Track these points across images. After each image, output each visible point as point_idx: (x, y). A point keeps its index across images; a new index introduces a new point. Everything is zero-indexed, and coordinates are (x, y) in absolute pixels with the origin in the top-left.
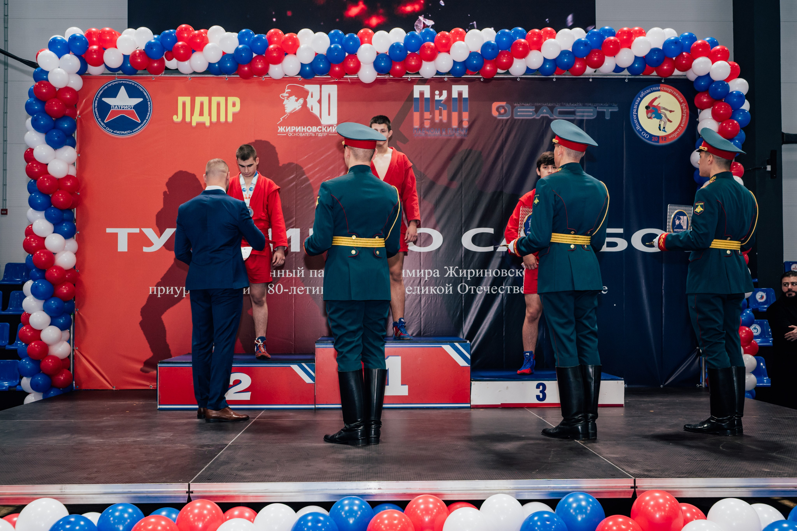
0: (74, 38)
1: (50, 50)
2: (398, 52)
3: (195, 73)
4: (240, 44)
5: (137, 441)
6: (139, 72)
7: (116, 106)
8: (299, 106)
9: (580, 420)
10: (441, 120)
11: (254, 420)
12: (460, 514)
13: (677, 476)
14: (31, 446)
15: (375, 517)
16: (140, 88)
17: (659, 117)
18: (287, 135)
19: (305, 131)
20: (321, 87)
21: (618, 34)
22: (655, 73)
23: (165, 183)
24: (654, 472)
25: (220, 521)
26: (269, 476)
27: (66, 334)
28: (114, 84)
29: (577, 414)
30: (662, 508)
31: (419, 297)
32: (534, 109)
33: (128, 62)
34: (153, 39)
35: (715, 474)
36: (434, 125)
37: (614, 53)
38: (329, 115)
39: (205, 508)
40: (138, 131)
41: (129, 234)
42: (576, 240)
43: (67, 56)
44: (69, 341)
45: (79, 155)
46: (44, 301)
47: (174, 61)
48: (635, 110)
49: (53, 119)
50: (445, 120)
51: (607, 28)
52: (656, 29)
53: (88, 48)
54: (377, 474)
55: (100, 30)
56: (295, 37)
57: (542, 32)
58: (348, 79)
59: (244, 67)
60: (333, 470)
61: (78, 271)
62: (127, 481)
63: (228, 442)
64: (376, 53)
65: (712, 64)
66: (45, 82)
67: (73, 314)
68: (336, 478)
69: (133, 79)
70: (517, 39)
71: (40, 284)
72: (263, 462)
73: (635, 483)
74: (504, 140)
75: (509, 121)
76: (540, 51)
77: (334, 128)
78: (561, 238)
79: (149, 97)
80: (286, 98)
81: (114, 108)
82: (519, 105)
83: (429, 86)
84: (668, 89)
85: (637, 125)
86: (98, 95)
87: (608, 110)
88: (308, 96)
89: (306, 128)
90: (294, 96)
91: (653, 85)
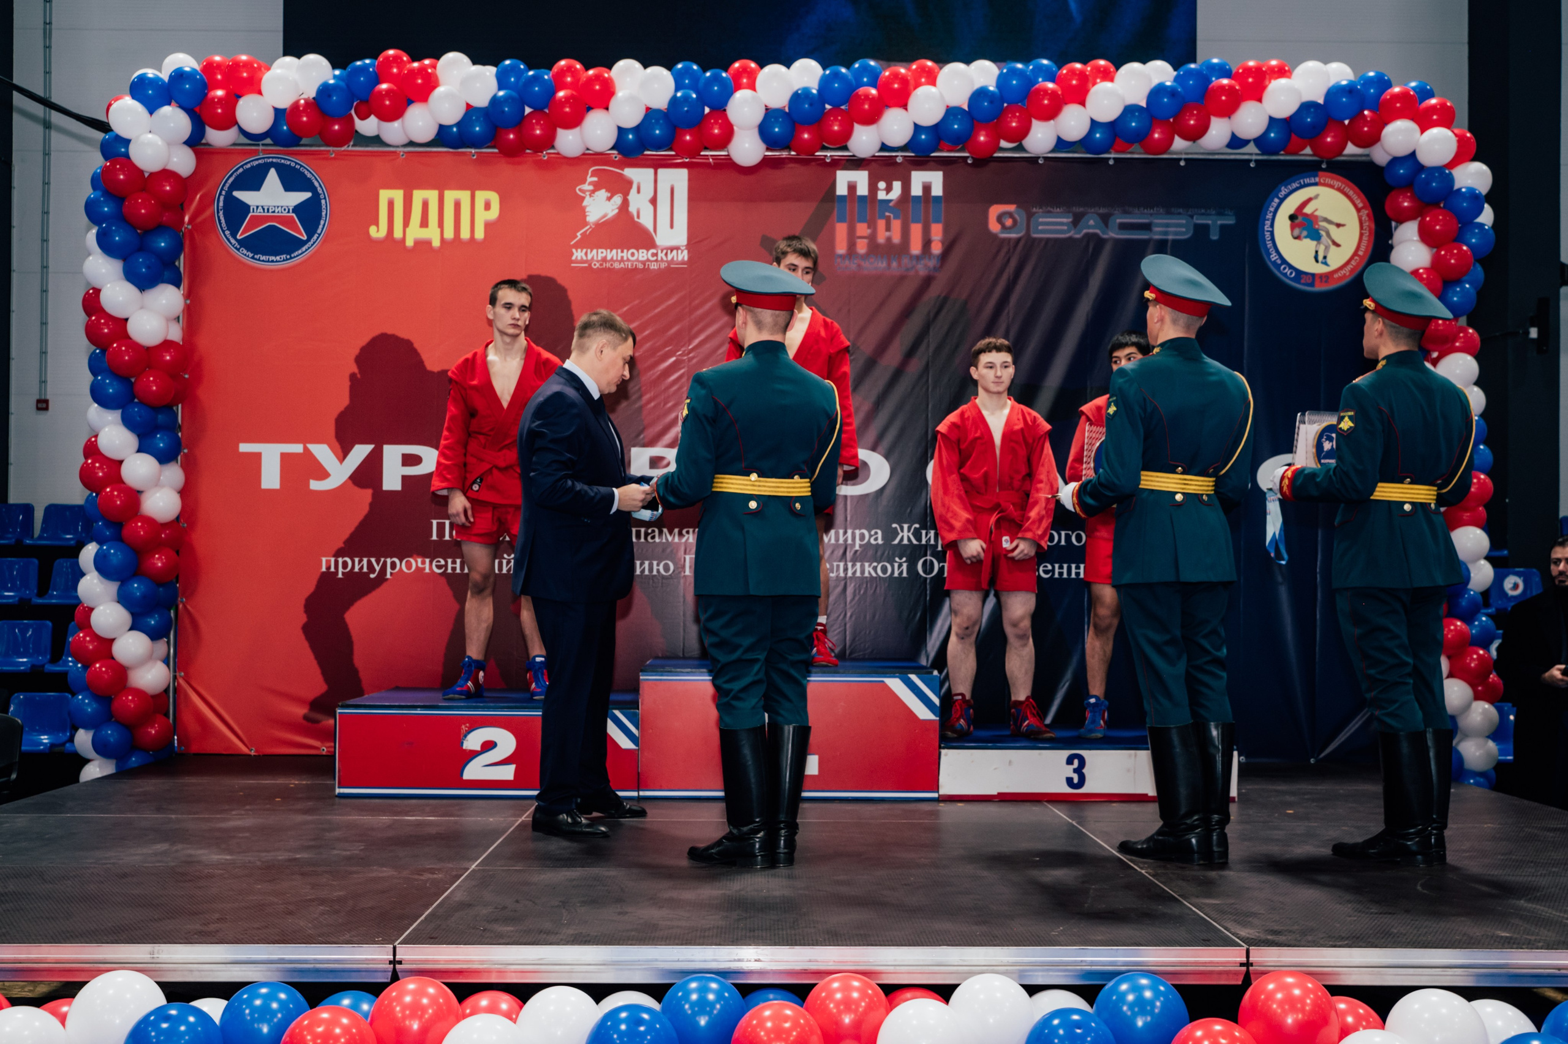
0: (179, 76)
1: (133, 98)
2: (807, 106)
3: (411, 144)
4: (500, 89)
5: (295, 859)
6: (304, 141)
7: (260, 208)
8: (613, 210)
9: (1197, 827)
10: (889, 239)
11: (523, 818)
12: (911, 1012)
13: (1331, 943)
14: (95, 867)
15: (748, 1014)
16: (306, 172)
17: (1315, 236)
18: (590, 265)
19: (625, 258)
20: (656, 174)
21: (1237, 73)
22: (1308, 150)
23: (353, 357)
24: (1285, 935)
25: (452, 1018)
26: (548, 933)
27: (161, 647)
28: (255, 163)
29: (1189, 814)
30: (1299, 1006)
31: (843, 583)
32: (1070, 220)
33: (284, 122)
34: (332, 76)
35: (1404, 940)
36: (875, 249)
37: (1228, 110)
38: (672, 226)
39: (424, 994)
40: (301, 256)
41: (284, 456)
42: (1187, 484)
43: (167, 110)
44: (166, 661)
45: (188, 302)
46: (118, 583)
47: (373, 120)
48: (1268, 223)
49: (139, 231)
50: (897, 239)
51: (1215, 61)
52: (1311, 65)
53: (206, 95)
54: (754, 931)
55: (230, 59)
56: (606, 75)
57: (1089, 69)
58: (710, 157)
59: (508, 134)
60: (669, 923)
61: (185, 525)
62: (276, 939)
63: (471, 863)
64: (764, 108)
65: (1422, 133)
66: (123, 160)
67: (174, 608)
68: (675, 939)
69: (294, 154)
70: (1039, 82)
71: (112, 552)
72: (536, 904)
73: (1248, 956)
74: (1011, 279)
75: (1022, 242)
76: (1084, 106)
77: (682, 253)
78: (1155, 481)
79: (323, 191)
80: (587, 193)
81: (255, 211)
82: (1041, 210)
83: (867, 172)
84: (1334, 182)
85: (1272, 251)
86: (224, 185)
87: (1216, 223)
88: (632, 191)
89: (627, 252)
90: (604, 190)
91: (1305, 174)
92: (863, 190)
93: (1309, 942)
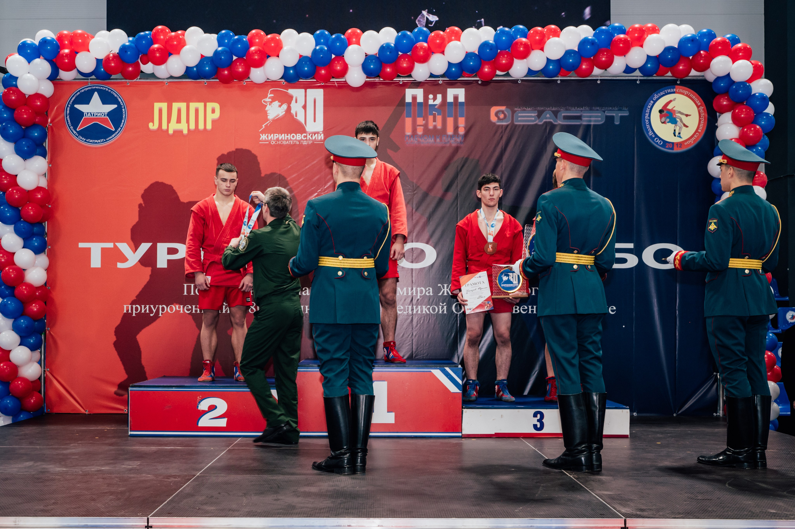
0: (44, 42)
1: (20, 54)
2: (388, 53)
3: (171, 77)
4: (219, 46)
5: (101, 470)
6: (113, 77)
7: (89, 113)
8: (282, 112)
9: (584, 451)
10: (435, 127)
11: (230, 448)
13: (673, 516)
16: (114, 94)
17: (674, 121)
18: (270, 142)
19: (289, 139)
20: (306, 92)
21: (629, 31)
22: (669, 74)
24: (647, 512)
26: (234, 511)
27: (37, 355)
28: (86, 89)
29: (580, 444)
31: (411, 317)
32: (536, 114)
33: (101, 67)
34: (128, 41)
35: (715, 514)
36: (427, 132)
37: (624, 52)
38: (315, 121)
40: (112, 140)
41: (103, 249)
42: (580, 259)
43: (37, 61)
44: (39, 362)
45: (50, 166)
46: (13, 320)
47: (150, 64)
48: (647, 114)
49: (23, 127)
50: (439, 127)
51: (618, 25)
52: (671, 26)
53: (59, 52)
54: (348, 510)
55: (72, 32)
56: (277, 38)
57: (546, 30)
58: (335, 82)
59: (224, 71)
60: (302, 505)
61: (50, 288)
62: (83, 514)
63: (197, 472)
64: (365, 54)
65: (733, 63)
66: (14, 88)
67: (44, 333)
68: (304, 514)
69: (107, 84)
70: (517, 38)
71: (9, 302)
72: (229, 495)
73: (625, 524)
74: (503, 148)
75: (509, 128)
76: (543, 51)
77: (320, 135)
78: (563, 258)
79: (123, 104)
80: (268, 103)
81: (87, 115)
82: (519, 109)
83: (422, 89)
84: (684, 91)
85: (650, 130)
86: (70, 101)
87: (618, 115)
88: (292, 101)
89: (290, 135)
90: (277, 101)
91: (668, 87)
92: (420, 99)
93: (660, 516)
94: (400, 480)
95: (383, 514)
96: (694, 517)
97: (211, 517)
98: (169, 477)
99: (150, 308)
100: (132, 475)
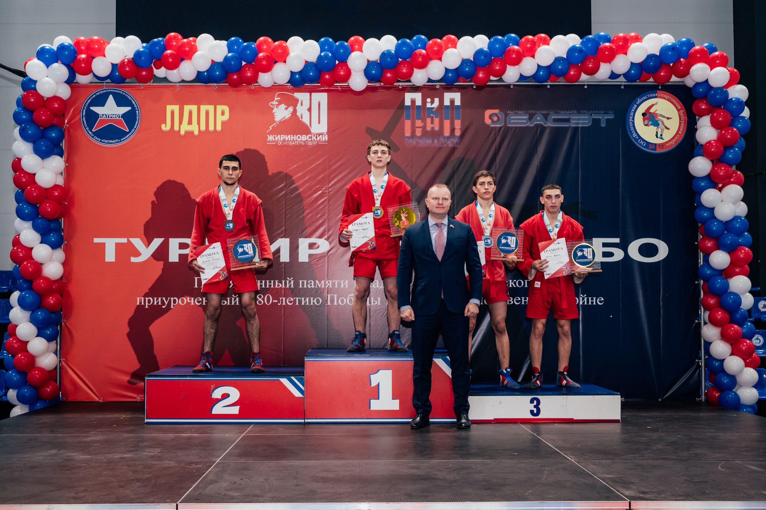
0: (62, 47)
1: (38, 59)
2: (389, 59)
3: (183, 81)
4: (229, 52)
5: (124, 457)
6: (127, 80)
7: (104, 115)
8: (288, 115)
10: (433, 128)
11: (244, 434)
13: (674, 498)
14: (18, 463)
16: (128, 97)
17: (656, 124)
18: (277, 143)
19: (295, 140)
20: (311, 95)
21: (613, 40)
22: (651, 80)
24: (650, 494)
26: (258, 496)
27: (53, 345)
28: (102, 92)
32: (527, 117)
33: (117, 71)
34: (142, 47)
35: (713, 496)
36: (425, 133)
37: (609, 59)
38: (319, 123)
40: (126, 140)
41: (117, 244)
43: (56, 65)
44: (56, 353)
45: (67, 164)
46: (31, 312)
47: (163, 69)
48: (631, 117)
49: (41, 128)
50: (437, 129)
51: (602, 34)
52: (652, 35)
53: (76, 57)
54: (367, 494)
55: (89, 39)
56: (284, 45)
57: (536, 38)
58: (339, 87)
59: (233, 75)
60: (322, 490)
61: (66, 281)
62: (114, 501)
63: (217, 459)
64: (367, 61)
65: (711, 70)
66: (33, 91)
67: (60, 325)
68: (326, 499)
69: (122, 87)
70: (510, 46)
71: (27, 295)
72: (251, 481)
73: (630, 506)
74: (497, 148)
75: (502, 129)
76: (534, 58)
77: (324, 136)
79: (137, 106)
80: (275, 106)
81: (102, 117)
82: (512, 112)
83: (421, 93)
84: (665, 96)
85: (634, 132)
86: (86, 104)
87: (604, 118)
88: (298, 104)
89: (296, 136)
90: (284, 104)
91: (650, 92)
92: (419, 103)
93: (662, 498)
94: (411, 465)
95: (401, 499)
96: (695, 500)
97: (237, 502)
98: (191, 463)
99: (162, 301)
100: (155, 462)
